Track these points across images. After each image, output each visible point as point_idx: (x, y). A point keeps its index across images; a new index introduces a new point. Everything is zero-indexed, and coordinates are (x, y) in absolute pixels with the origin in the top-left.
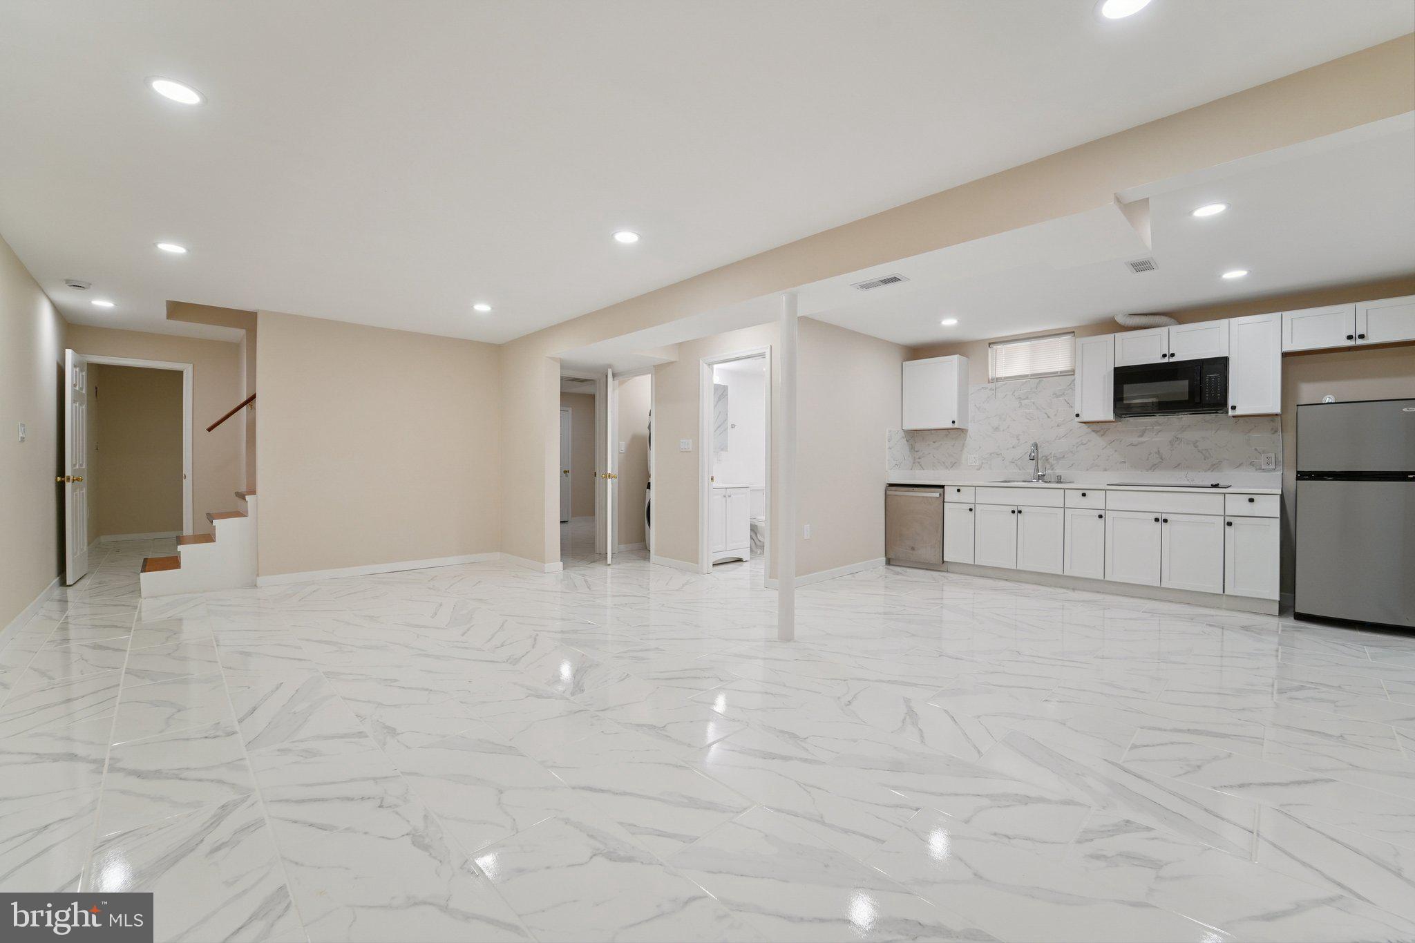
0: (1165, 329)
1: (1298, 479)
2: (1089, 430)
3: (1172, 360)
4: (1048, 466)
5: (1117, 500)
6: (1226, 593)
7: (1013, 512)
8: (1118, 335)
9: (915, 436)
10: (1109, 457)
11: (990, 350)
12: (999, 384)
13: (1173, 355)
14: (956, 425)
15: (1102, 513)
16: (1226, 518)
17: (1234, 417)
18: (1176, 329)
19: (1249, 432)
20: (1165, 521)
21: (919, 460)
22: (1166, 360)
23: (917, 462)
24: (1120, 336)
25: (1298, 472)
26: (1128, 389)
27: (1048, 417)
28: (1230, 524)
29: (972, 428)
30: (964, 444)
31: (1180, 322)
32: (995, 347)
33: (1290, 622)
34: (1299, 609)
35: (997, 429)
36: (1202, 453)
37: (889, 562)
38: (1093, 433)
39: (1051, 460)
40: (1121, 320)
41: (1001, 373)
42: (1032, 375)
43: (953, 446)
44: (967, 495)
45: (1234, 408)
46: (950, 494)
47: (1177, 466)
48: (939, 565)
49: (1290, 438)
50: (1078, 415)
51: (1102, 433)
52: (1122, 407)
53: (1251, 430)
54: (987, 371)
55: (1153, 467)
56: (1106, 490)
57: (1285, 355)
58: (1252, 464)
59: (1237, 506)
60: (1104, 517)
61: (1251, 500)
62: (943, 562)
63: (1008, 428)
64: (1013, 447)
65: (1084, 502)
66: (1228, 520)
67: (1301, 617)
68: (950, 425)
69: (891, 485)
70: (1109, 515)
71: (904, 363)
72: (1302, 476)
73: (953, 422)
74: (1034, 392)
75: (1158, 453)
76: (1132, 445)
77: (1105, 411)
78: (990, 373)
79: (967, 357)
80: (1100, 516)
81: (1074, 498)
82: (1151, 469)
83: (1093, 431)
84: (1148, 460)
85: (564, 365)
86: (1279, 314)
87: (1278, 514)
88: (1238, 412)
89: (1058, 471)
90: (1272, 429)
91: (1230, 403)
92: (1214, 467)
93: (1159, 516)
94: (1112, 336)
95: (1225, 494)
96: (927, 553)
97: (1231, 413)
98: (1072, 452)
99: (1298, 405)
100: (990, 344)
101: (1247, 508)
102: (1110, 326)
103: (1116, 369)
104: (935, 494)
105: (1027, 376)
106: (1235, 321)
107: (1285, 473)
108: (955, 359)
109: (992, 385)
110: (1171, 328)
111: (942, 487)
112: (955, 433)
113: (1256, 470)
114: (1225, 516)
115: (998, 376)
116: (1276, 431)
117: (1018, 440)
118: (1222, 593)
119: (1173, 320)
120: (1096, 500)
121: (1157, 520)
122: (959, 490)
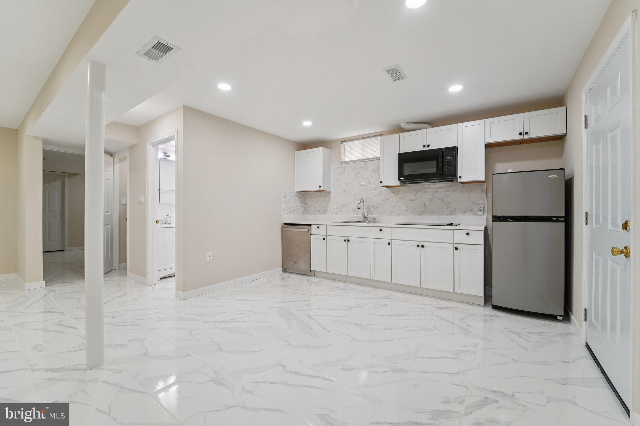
0: (425, 130)
1: (493, 220)
2: (390, 192)
3: (429, 149)
4: (370, 213)
5: (399, 233)
6: (455, 291)
7: (345, 241)
8: (401, 134)
9: (304, 195)
10: (400, 207)
11: (342, 145)
12: (346, 165)
13: (428, 146)
14: (321, 189)
15: (390, 241)
16: (455, 244)
17: (462, 183)
18: (431, 130)
19: (470, 192)
20: (423, 246)
21: (307, 209)
22: (425, 149)
23: (306, 211)
24: (402, 135)
25: (493, 216)
26: (405, 166)
27: (370, 184)
28: (456, 249)
29: (333, 190)
30: (329, 199)
31: (433, 126)
32: (344, 143)
33: (489, 311)
34: (495, 303)
35: (345, 191)
36: (446, 205)
37: (284, 270)
38: (392, 193)
39: (372, 209)
40: (404, 126)
41: (348, 158)
42: (362, 160)
43: (324, 201)
44: (322, 231)
45: (460, 177)
46: (314, 230)
47: (434, 213)
48: (309, 272)
49: (490, 194)
50: (381, 182)
51: (396, 193)
52: (403, 178)
53: (471, 191)
54: (341, 158)
56: (392, 227)
57: (488, 146)
58: (471, 211)
59: (460, 237)
60: (391, 244)
61: (468, 234)
62: (311, 271)
63: (350, 190)
64: (353, 202)
65: (381, 235)
66: (456, 246)
67: (495, 307)
68: (318, 189)
69: (286, 224)
70: (394, 243)
71: (296, 152)
72: (496, 219)
73: (320, 187)
74: (363, 170)
75: (424, 205)
76: (411, 200)
77: (395, 180)
78: (342, 159)
79: (330, 149)
80: (389, 244)
81: (376, 232)
82: (421, 214)
83: (392, 192)
84: (419, 209)
85: (46, 142)
86: (484, 120)
87: (482, 242)
88: (463, 180)
89: (375, 216)
90: (482, 190)
91: (459, 174)
92: (452, 213)
93: (419, 243)
94: (398, 134)
95: (454, 230)
96: (302, 265)
97: (459, 180)
98: (382, 204)
99: (493, 174)
100: (342, 142)
101: (466, 239)
102: (399, 130)
103: (400, 154)
104: (305, 229)
105: (360, 160)
106: (461, 125)
107: (488, 217)
108: (320, 149)
109: (342, 166)
110: (428, 129)
111: (310, 225)
112: (323, 193)
113: (474, 215)
114: (454, 244)
115: (346, 160)
116: (484, 192)
117: (355, 197)
118: (452, 291)
119: (430, 126)
120: (387, 233)
121: (418, 246)
122: (318, 227)
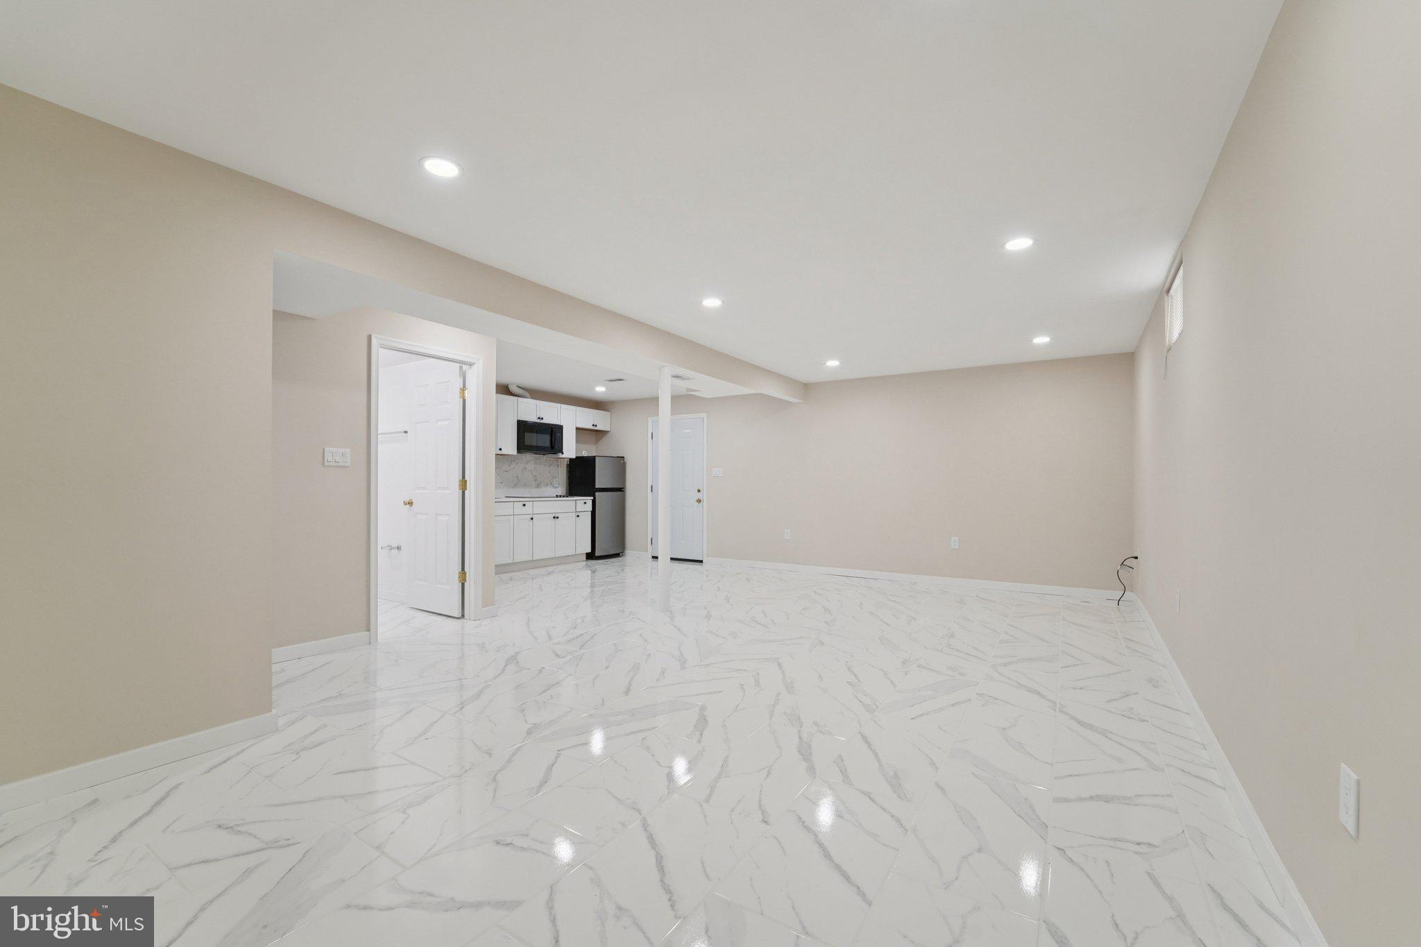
0: (537, 402)
3: (542, 422)
8: (512, 398)
13: (542, 419)
18: (542, 403)
19: (550, 466)
22: (539, 421)
24: (514, 399)
26: (527, 435)
28: (578, 516)
40: (513, 389)
50: (500, 449)
52: (522, 447)
55: (515, 486)
61: (585, 503)
66: (578, 514)
77: (511, 448)
87: (591, 509)
94: (510, 398)
95: (576, 500)
102: (508, 391)
103: (517, 421)
114: (576, 512)
121: (554, 518)
